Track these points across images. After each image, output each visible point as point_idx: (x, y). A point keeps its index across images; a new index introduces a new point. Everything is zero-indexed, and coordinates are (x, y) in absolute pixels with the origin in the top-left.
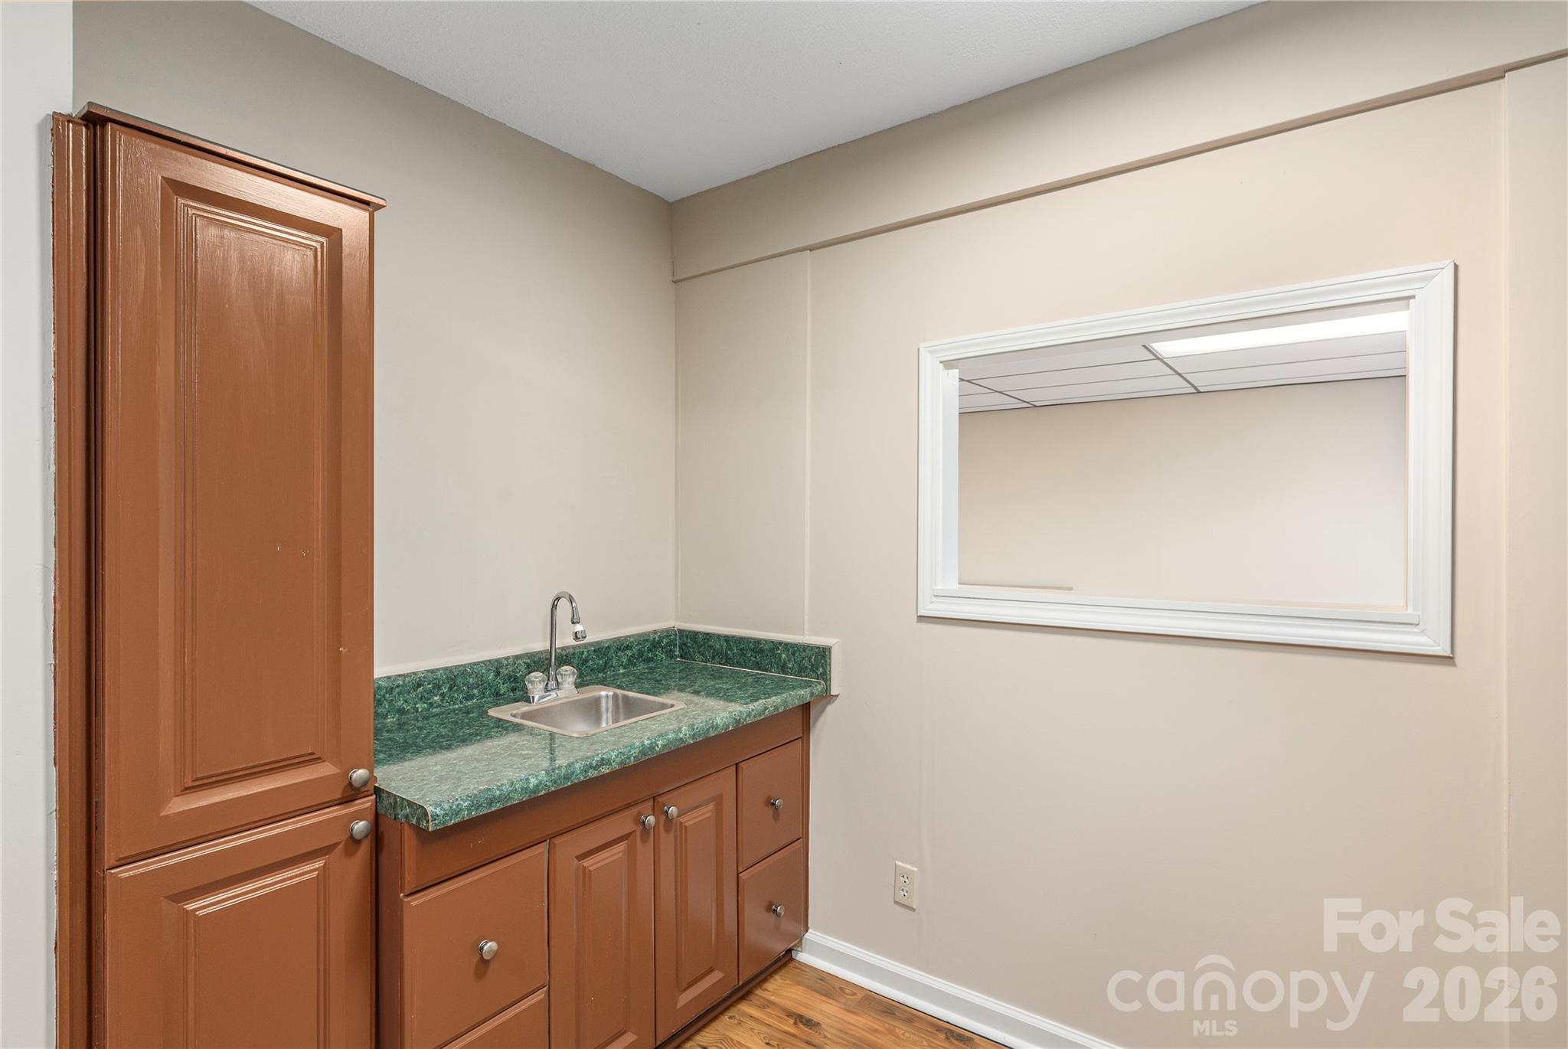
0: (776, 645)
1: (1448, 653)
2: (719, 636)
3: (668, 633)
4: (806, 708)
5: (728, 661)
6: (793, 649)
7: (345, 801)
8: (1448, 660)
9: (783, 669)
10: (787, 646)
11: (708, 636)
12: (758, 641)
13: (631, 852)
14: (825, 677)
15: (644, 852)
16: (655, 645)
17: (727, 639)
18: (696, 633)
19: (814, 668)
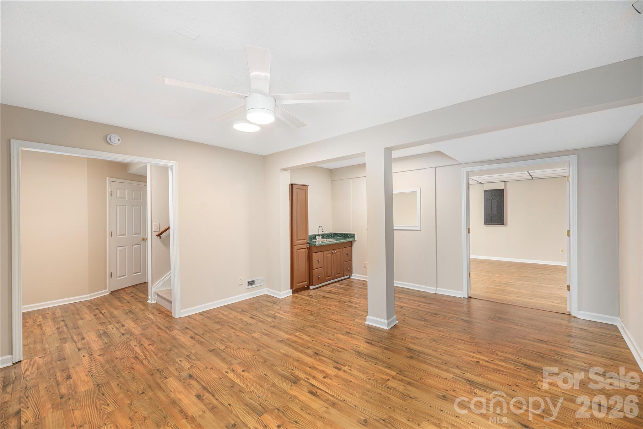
0: (347, 234)
1: (420, 229)
2: (339, 233)
3: (331, 233)
4: (351, 242)
5: (340, 237)
6: (350, 234)
7: (307, 244)
8: (420, 230)
9: (349, 237)
10: (349, 234)
11: (337, 233)
12: (345, 234)
13: (331, 256)
14: (354, 238)
15: (333, 255)
16: (330, 235)
17: (340, 234)
18: (335, 233)
19: (353, 237)
